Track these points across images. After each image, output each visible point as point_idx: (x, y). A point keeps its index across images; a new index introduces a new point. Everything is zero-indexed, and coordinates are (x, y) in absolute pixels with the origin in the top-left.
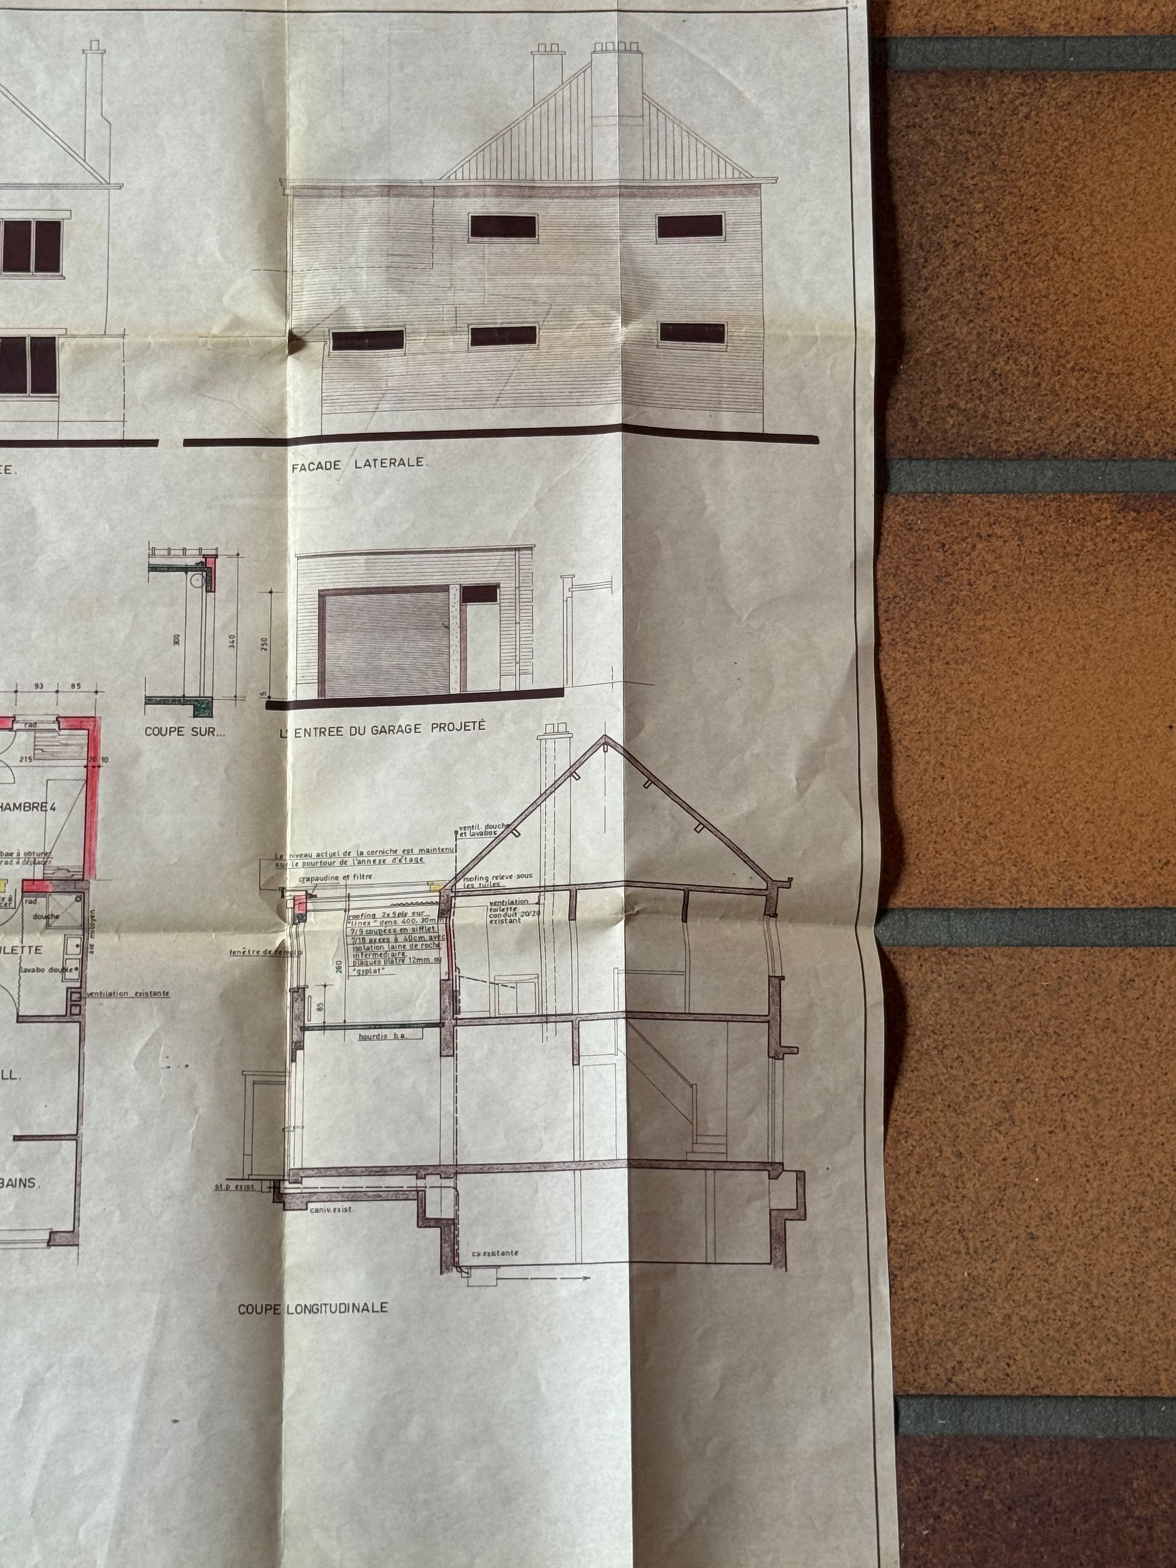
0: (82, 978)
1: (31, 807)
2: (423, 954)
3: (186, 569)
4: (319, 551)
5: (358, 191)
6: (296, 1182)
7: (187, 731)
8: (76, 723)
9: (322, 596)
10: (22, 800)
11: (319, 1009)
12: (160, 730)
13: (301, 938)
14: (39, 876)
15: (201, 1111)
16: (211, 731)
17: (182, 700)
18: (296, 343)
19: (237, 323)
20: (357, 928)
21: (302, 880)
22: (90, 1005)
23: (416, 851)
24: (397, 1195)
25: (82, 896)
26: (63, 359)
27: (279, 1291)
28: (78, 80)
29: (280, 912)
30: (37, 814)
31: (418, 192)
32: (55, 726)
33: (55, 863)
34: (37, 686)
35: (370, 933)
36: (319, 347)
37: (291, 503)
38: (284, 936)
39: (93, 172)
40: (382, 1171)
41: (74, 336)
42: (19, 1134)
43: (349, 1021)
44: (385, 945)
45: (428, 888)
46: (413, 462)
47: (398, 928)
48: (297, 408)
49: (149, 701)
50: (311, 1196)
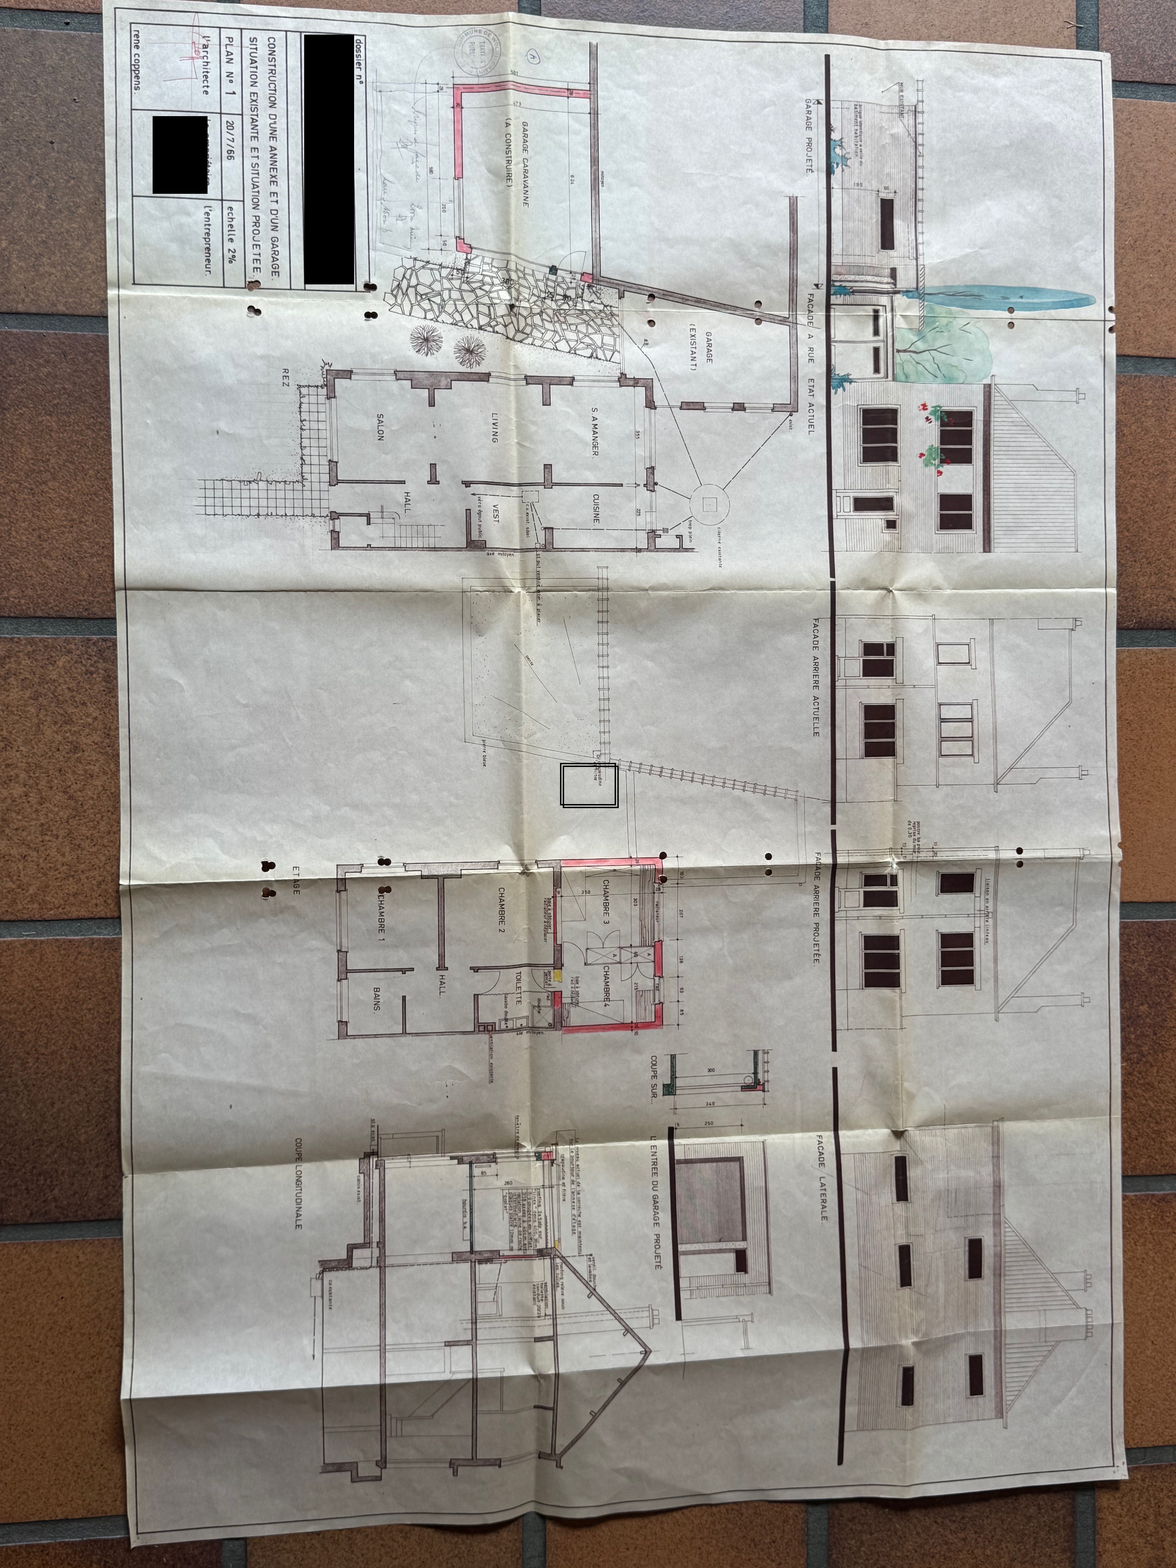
0: (501, 1031)
1: (607, 991)
2: (515, 1239)
3: (755, 1073)
4: (768, 1156)
5: (997, 1167)
6: (377, 1165)
7: (654, 1081)
8: (659, 1016)
9: (739, 1160)
10: (612, 986)
11: (482, 1173)
12: (655, 1065)
13: (526, 1159)
14: (564, 1001)
15: (420, 1107)
16: (655, 1095)
17: (673, 1077)
18: (899, 1134)
19: (911, 1097)
20: (531, 1196)
21: (563, 1156)
22: (485, 1037)
23: (580, 1229)
24: (367, 1230)
25: (552, 1027)
26: (886, 992)
27: (310, 1160)
28: (1064, 991)
29: (543, 1144)
30: (602, 996)
31: (997, 1205)
32: (657, 1002)
33: (573, 1010)
34: (682, 989)
35: (529, 1204)
36: (896, 1148)
37: (798, 1135)
38: (528, 1147)
39: (1006, 1002)
40: (382, 1220)
41: (901, 998)
42: (407, 999)
43: (475, 1192)
44: (521, 1214)
45: (556, 1239)
46: (824, 1214)
47: (531, 1223)
48: (857, 1137)
49: (673, 1057)
50: (367, 1175)
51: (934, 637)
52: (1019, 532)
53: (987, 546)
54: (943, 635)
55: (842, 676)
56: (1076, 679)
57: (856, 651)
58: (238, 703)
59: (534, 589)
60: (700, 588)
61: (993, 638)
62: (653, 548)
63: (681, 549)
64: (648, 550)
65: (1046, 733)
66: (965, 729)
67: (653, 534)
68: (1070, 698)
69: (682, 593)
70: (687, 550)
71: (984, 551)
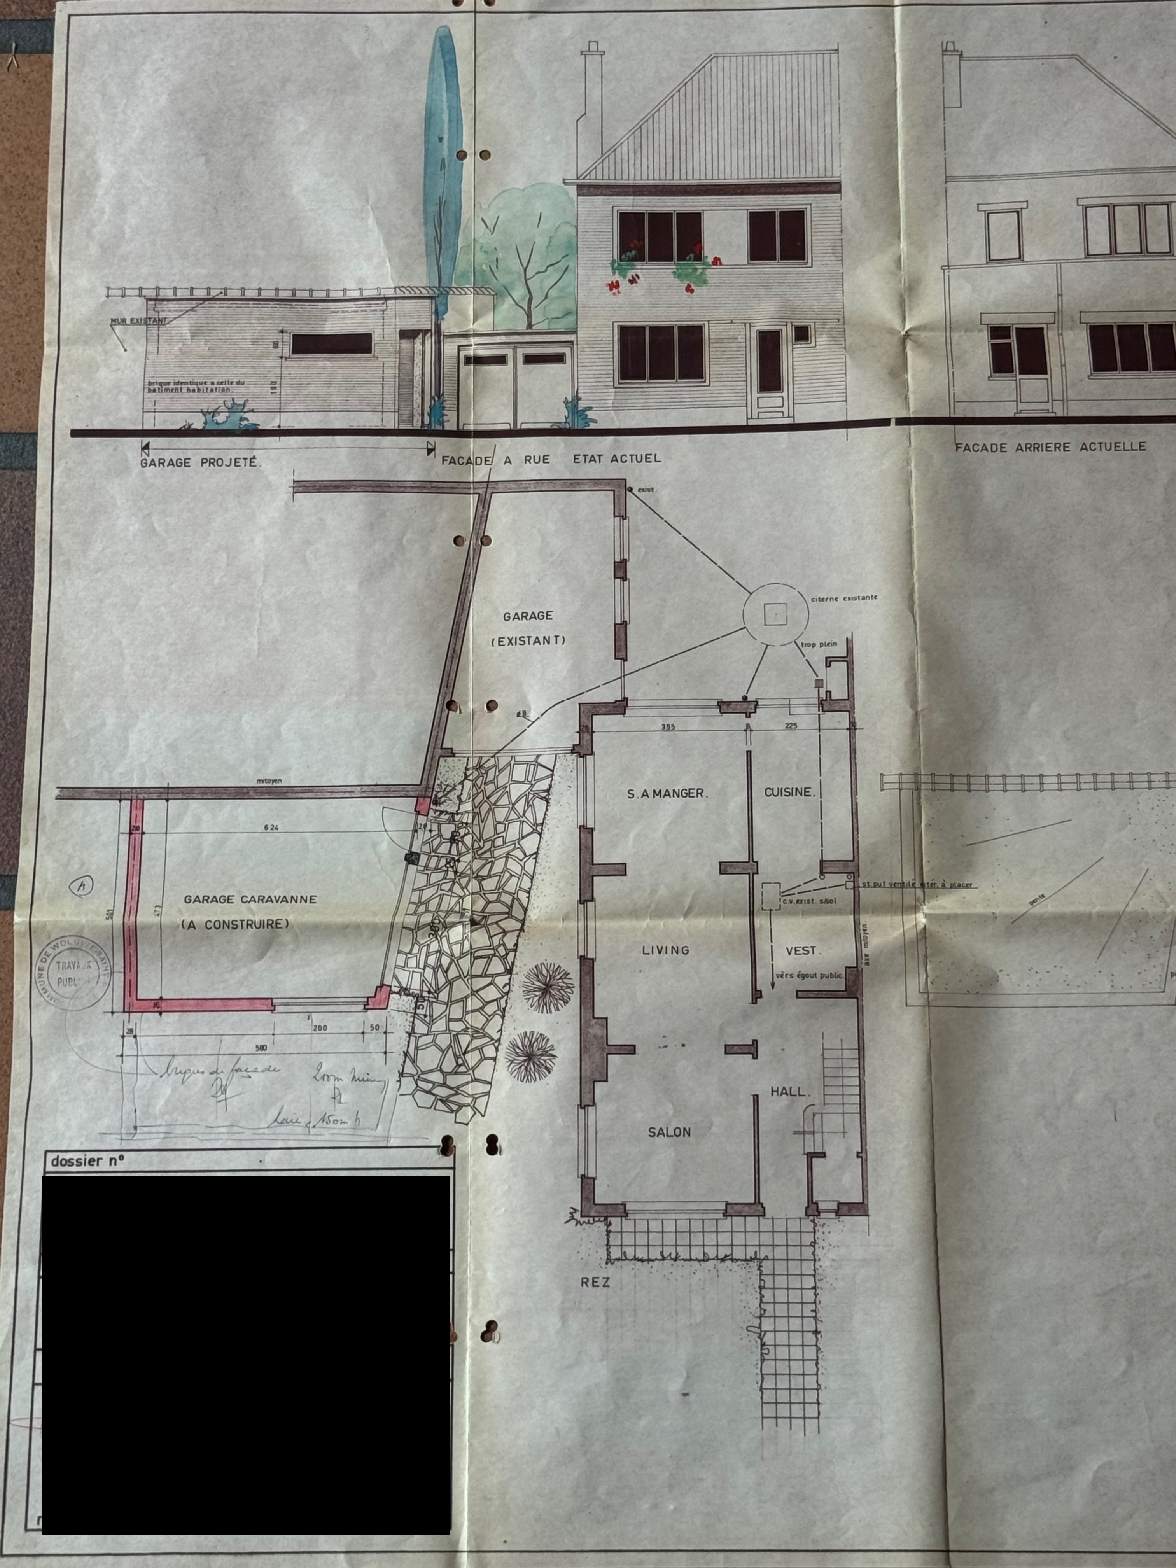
51: (979, 266)
52: (808, 138)
53: (832, 187)
54: (974, 252)
55: (1048, 406)
56: (1040, 49)
57: (1006, 385)
58: (1125, 1373)
59: (919, 892)
60: (912, 631)
61: (976, 177)
62: (848, 703)
63: (848, 659)
64: (851, 711)
65: (1128, 92)
66: (1127, 216)
67: (826, 704)
68: (1071, 57)
69: (919, 657)
70: (850, 650)
71: (839, 191)
